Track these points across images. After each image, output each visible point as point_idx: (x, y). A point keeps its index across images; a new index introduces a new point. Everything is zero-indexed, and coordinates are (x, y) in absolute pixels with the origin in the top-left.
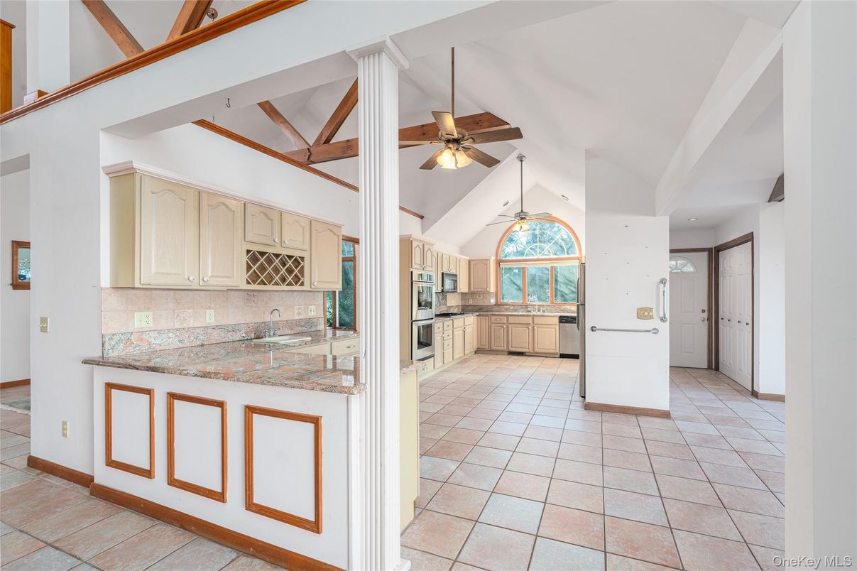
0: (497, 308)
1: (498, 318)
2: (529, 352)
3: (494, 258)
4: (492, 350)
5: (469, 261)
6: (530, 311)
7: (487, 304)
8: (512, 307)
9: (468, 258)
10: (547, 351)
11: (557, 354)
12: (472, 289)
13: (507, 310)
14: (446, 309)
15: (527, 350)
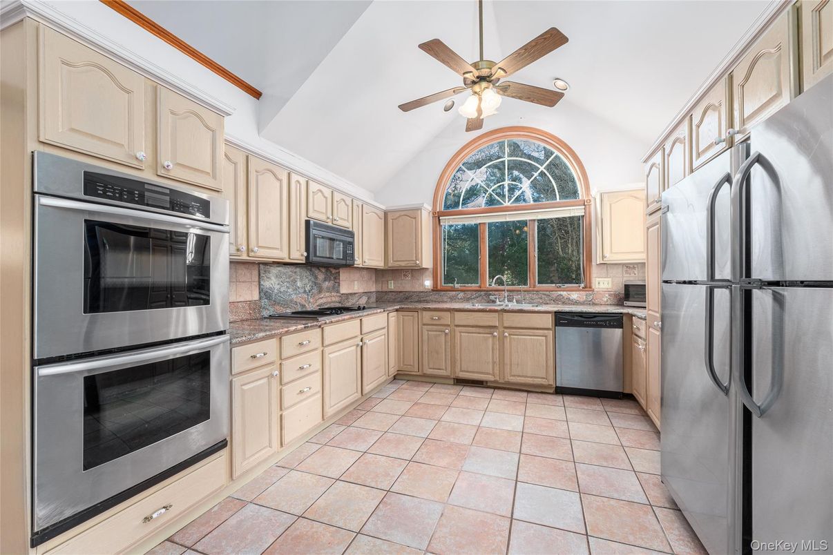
0: (434, 297)
1: (436, 315)
2: (495, 382)
3: (430, 208)
4: (425, 375)
5: (386, 214)
6: (494, 302)
7: (418, 288)
8: (461, 295)
9: (384, 207)
10: (529, 381)
11: (549, 386)
12: (391, 264)
13: (452, 299)
14: (337, 299)
15: (490, 378)
